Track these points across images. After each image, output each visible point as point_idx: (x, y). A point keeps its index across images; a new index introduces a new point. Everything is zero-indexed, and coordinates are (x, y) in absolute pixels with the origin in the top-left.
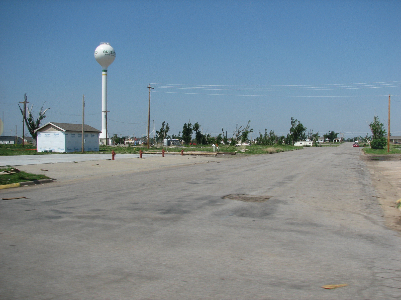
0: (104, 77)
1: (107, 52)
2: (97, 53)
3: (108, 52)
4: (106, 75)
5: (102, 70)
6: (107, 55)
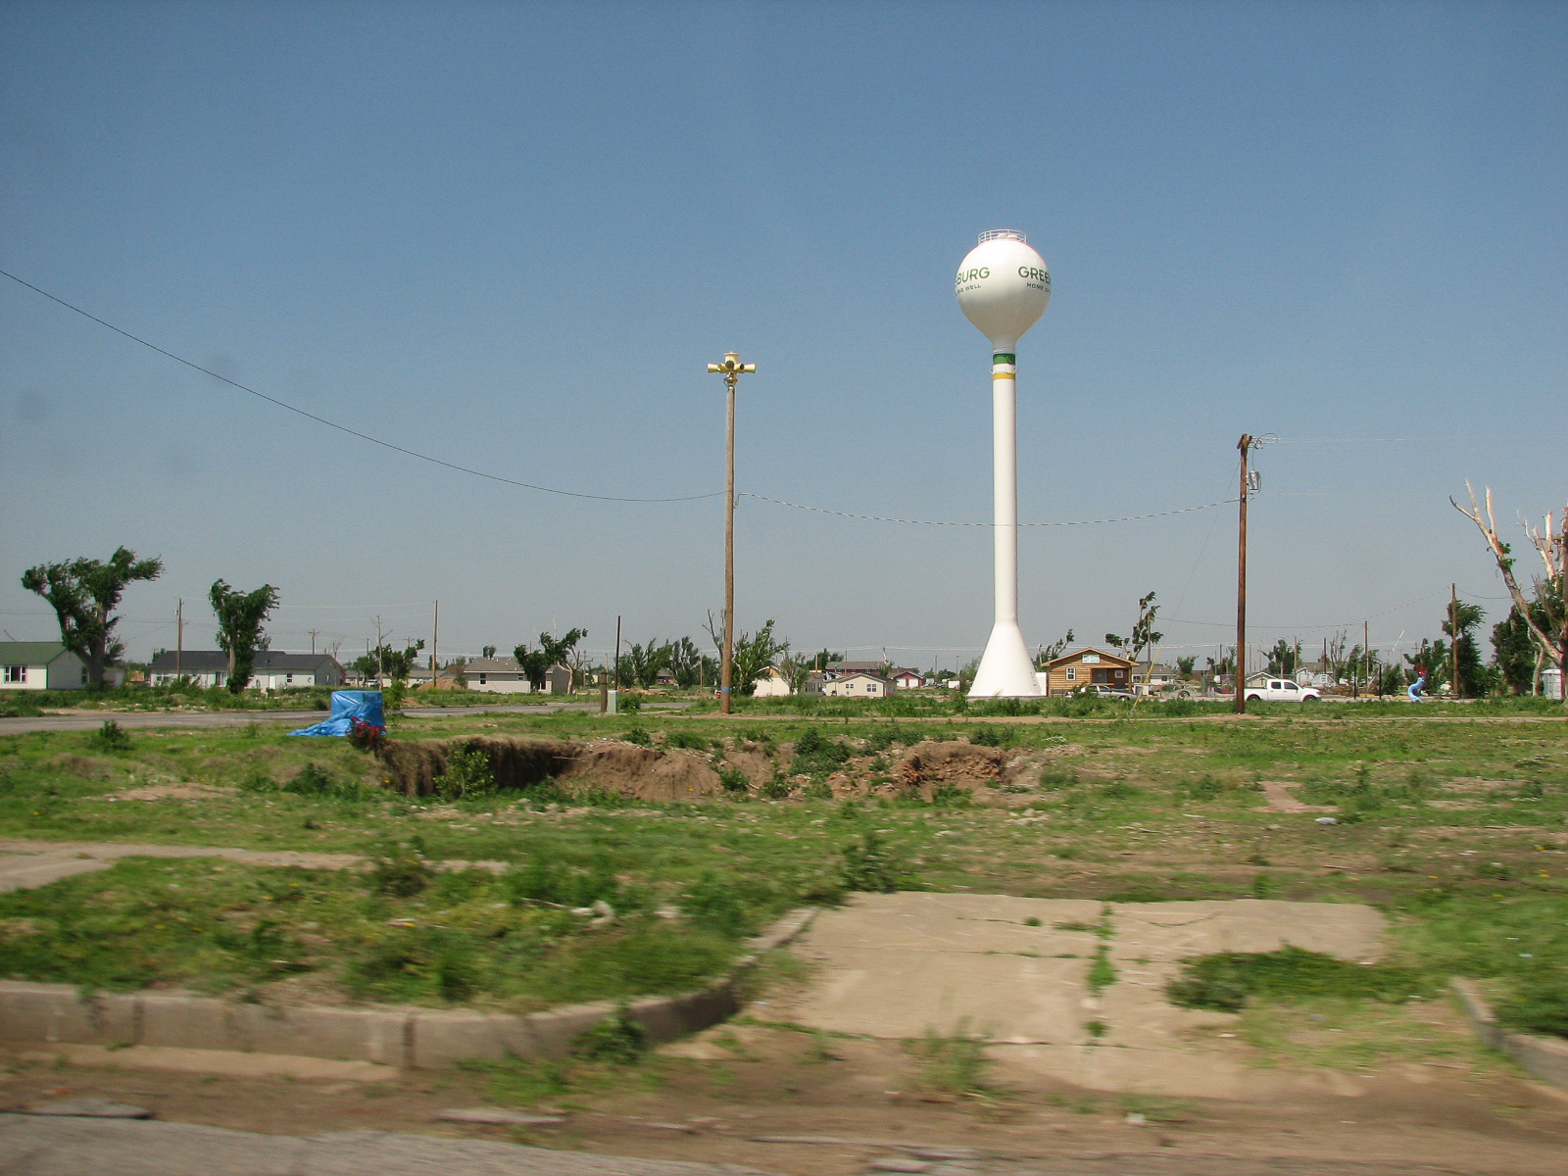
0: (1002, 390)
1: (1032, 274)
2: (983, 275)
3: (1038, 276)
4: (1013, 377)
5: (995, 356)
6: (1034, 286)
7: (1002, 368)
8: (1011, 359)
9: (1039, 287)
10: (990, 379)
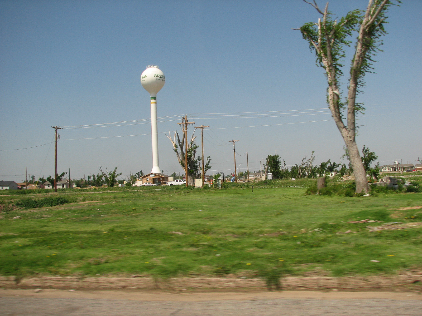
0: (153, 106)
1: (158, 76)
2: (145, 77)
3: (160, 77)
4: (156, 103)
5: (151, 98)
6: (158, 79)
7: (153, 101)
8: (155, 98)
9: (160, 79)
10: (150, 104)
